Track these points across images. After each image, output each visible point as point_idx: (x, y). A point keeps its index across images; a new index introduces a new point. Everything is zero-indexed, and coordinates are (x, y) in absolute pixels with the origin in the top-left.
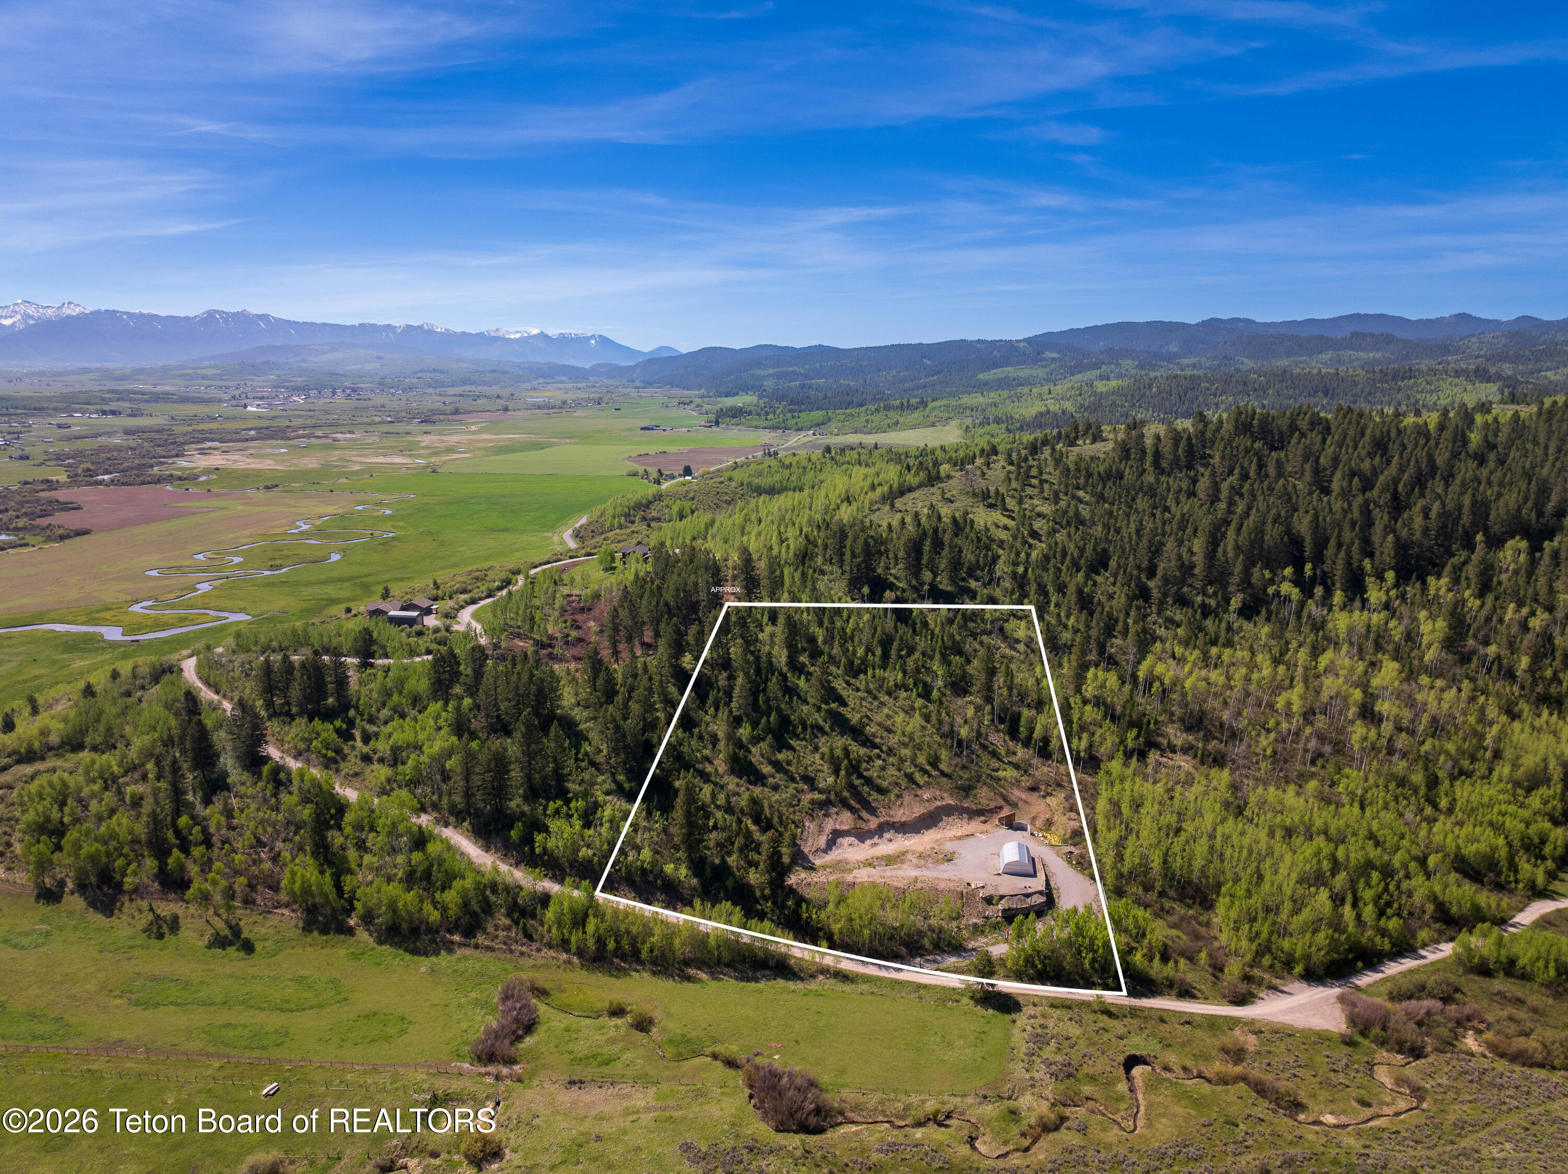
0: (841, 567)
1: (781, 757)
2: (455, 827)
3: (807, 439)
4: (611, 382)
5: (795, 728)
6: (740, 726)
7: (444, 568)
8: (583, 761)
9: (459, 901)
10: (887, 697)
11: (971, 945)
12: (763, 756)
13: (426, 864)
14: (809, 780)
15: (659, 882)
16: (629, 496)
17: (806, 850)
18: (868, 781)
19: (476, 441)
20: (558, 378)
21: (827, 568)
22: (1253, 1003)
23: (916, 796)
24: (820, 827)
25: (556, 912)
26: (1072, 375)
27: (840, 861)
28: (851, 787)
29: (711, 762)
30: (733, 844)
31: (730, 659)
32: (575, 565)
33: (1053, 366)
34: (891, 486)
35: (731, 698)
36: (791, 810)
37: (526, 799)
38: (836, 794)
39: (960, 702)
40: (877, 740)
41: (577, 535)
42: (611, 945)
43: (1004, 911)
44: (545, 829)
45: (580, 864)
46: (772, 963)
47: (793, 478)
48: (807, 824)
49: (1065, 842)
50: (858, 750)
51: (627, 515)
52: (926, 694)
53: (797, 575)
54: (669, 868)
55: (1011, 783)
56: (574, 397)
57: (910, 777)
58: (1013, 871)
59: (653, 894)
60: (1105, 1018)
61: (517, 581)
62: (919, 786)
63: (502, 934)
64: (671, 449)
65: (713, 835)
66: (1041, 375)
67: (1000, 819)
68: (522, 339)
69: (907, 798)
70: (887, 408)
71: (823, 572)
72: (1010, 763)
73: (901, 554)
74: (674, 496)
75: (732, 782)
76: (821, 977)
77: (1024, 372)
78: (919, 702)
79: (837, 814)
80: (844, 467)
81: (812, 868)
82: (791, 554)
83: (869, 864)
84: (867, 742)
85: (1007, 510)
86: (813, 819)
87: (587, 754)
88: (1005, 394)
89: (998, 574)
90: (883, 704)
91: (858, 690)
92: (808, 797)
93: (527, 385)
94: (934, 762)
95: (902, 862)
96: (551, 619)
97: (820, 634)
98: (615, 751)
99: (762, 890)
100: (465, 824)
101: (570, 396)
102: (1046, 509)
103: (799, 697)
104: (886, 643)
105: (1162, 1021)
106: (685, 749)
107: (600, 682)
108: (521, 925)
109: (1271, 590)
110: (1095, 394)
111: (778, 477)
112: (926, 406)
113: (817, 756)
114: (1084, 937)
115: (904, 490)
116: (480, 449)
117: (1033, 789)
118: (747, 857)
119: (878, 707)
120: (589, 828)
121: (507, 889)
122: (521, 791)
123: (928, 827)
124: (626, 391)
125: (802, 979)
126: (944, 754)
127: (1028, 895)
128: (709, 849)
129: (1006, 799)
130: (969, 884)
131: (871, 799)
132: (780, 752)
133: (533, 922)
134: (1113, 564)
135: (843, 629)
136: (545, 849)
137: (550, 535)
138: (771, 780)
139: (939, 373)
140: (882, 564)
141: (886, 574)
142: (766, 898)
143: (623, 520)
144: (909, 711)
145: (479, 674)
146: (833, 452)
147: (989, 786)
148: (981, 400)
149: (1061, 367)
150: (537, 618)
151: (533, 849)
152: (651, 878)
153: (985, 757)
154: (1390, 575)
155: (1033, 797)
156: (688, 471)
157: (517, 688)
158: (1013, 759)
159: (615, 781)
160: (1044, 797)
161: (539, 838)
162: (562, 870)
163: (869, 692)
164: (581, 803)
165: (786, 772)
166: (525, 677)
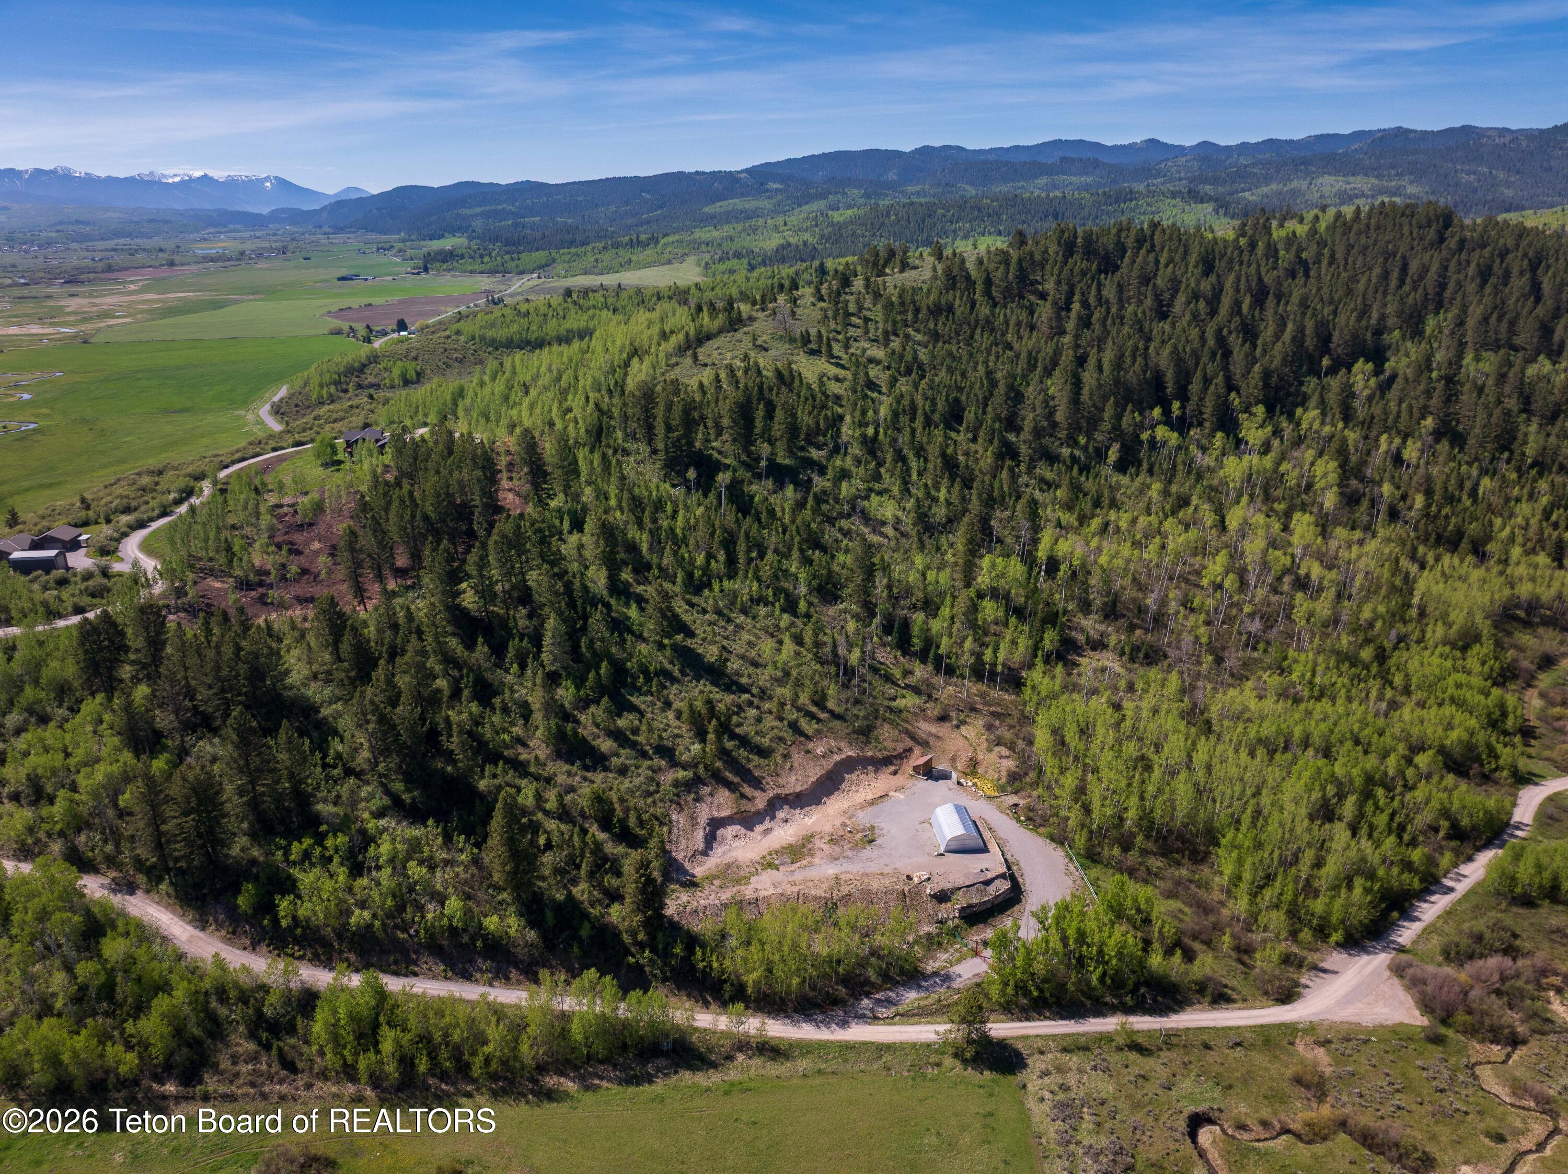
0: (649, 443)
1: (622, 723)
2: (148, 892)
3: (532, 283)
4: (295, 229)
5: (635, 678)
6: (559, 685)
7: (105, 466)
8: (335, 767)
9: (166, 1030)
10: (742, 617)
11: (930, 966)
12: (597, 726)
13: (103, 978)
14: (667, 752)
15: (479, 944)
16: (337, 359)
17: (680, 857)
18: (744, 741)
19: (137, 302)
20: (232, 227)
21: (631, 446)
22: (1299, 996)
23: (808, 752)
24: (692, 818)
25: (325, 1023)
26: (800, 205)
27: (728, 866)
28: (724, 753)
29: (525, 745)
30: (578, 867)
31: (529, 588)
32: (280, 459)
33: (779, 197)
34: (687, 334)
35: (539, 647)
36: (649, 800)
37: (253, 836)
38: (706, 767)
39: (832, 611)
40: (744, 680)
41: (278, 411)
42: (423, 1065)
43: (962, 910)
44: (288, 886)
45: (354, 934)
46: (665, 1046)
47: (534, 327)
48: (674, 817)
49: (1002, 789)
50: (724, 700)
51: (337, 383)
52: (791, 607)
53: (597, 458)
54: (491, 923)
55: (915, 714)
56: (253, 247)
57: (794, 726)
58: (960, 849)
59: (471, 961)
60: (1133, 1056)
61: (201, 490)
62: (808, 738)
63: (245, 1068)
64: (378, 301)
65: (547, 858)
66: (769, 206)
67: (915, 769)
68: (182, 182)
69: (797, 757)
70: (616, 245)
71: (626, 452)
72: (908, 686)
73: (726, 422)
74: (393, 356)
75: (561, 771)
76: (741, 1057)
77: (751, 204)
78: (786, 619)
79: (711, 795)
80: (591, 312)
81: (692, 884)
82: (582, 430)
83: (768, 864)
84: (732, 685)
85: (832, 357)
86: (682, 809)
87: (339, 756)
88: (739, 227)
89: (845, 438)
90: (739, 627)
91: (705, 611)
92: (669, 777)
93: (195, 236)
94: (820, 702)
95: (811, 853)
96: (257, 545)
97: (643, 540)
98: (381, 751)
99: (634, 934)
100: (163, 887)
101: (248, 246)
102: (878, 352)
103: (631, 632)
104: (729, 544)
105: (1207, 1047)
106: (487, 732)
107: (345, 647)
108: (274, 1052)
109: (1145, 436)
110: (833, 225)
111: (515, 328)
112: (657, 242)
113: (671, 715)
114: (1088, 946)
115: (703, 338)
116: (142, 312)
117: (943, 718)
118: (601, 884)
119: (735, 633)
120: (361, 875)
121: (244, 998)
122: (245, 825)
123: (830, 793)
124: (313, 237)
125: (713, 1065)
126: (832, 690)
127: (987, 883)
128: (544, 879)
129: (913, 737)
130: (909, 878)
131: (751, 766)
132: (620, 715)
133: (292, 1041)
134: (969, 416)
135: (672, 530)
136: (295, 918)
137: (242, 413)
138: (614, 760)
139: (661, 207)
140: (700, 436)
141: (707, 449)
142: (642, 946)
143: (333, 389)
144: (774, 633)
145: (156, 644)
146: (575, 296)
147: (891, 722)
148: (715, 234)
149: (788, 198)
150: (236, 548)
151: (276, 921)
152: (465, 939)
153: (878, 682)
154: (1260, 410)
155: (943, 730)
156: (402, 326)
157: (218, 668)
158: (910, 680)
159: (388, 792)
160: (958, 727)
161: (284, 905)
162: (326, 944)
163: (719, 612)
164: (342, 839)
165: (634, 745)
166: (228, 650)
